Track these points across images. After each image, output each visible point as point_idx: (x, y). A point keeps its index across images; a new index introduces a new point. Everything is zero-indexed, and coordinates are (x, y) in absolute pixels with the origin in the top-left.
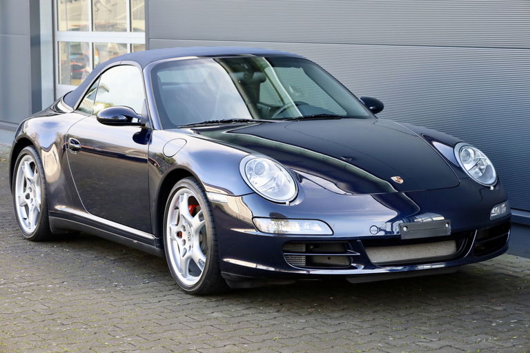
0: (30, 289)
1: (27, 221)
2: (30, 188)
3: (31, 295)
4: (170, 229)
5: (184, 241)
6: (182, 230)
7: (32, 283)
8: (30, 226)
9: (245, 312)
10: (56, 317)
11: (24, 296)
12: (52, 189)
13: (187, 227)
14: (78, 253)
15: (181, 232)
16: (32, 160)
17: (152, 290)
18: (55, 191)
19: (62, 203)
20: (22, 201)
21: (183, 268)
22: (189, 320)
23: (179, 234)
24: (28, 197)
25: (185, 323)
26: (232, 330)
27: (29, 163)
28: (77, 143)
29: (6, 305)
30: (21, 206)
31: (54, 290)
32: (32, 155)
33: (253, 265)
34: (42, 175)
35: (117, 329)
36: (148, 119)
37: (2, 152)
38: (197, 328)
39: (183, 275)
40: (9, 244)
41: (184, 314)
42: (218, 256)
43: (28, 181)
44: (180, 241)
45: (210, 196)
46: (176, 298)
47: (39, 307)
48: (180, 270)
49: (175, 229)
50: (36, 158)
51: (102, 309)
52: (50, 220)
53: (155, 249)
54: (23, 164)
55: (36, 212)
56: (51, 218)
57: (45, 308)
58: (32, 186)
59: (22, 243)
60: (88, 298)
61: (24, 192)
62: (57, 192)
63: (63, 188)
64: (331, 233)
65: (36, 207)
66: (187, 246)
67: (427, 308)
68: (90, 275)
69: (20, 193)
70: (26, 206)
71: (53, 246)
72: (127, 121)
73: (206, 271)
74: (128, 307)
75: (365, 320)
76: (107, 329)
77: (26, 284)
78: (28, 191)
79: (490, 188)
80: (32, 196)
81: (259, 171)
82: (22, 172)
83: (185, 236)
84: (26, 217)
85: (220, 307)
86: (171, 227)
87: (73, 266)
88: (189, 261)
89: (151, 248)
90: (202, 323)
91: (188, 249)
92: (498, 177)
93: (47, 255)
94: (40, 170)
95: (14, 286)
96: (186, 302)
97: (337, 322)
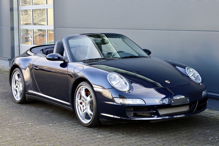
0: (22, 125)
1: (17, 96)
2: (18, 84)
3: (23, 128)
4: (77, 101)
5: (83, 106)
6: (82, 102)
7: (22, 122)
8: (18, 98)
9: (110, 135)
10: (36, 138)
11: (20, 128)
12: (27, 84)
13: (85, 101)
14: (37, 109)
15: (82, 103)
16: (19, 73)
17: (70, 125)
18: (28, 85)
19: (31, 89)
20: (14, 88)
21: (83, 117)
22: (89, 139)
23: (81, 103)
24: (17, 87)
25: (88, 141)
26: (108, 143)
27: (17, 74)
28: (37, 67)
29: (14, 132)
30: (14, 90)
31: (32, 126)
32: (18, 71)
33: (112, 116)
34: (23, 79)
35: (62, 144)
36: (66, 58)
37: (1, 68)
38: (94, 143)
39: (83, 119)
40: (10, 105)
41: (87, 136)
42: (98, 112)
43: (17, 81)
44: (81, 106)
45: (95, 89)
46: (81, 128)
47: (28, 134)
48: (82, 117)
49: (79, 101)
50: (21, 72)
51: (53, 134)
52: (26, 96)
53: (70, 109)
54: (15, 75)
55: (20, 93)
56: (26, 95)
57: (30, 134)
58: (18, 83)
59: (15, 104)
60: (46, 129)
61: (15, 85)
62: (29, 85)
63: (31, 84)
64: (145, 104)
65: (20, 91)
66: (84, 108)
67: (180, 132)
68: (44, 119)
69: (13, 85)
70: (16, 90)
71: (27, 106)
72: (58, 59)
73: (93, 118)
74: (63, 133)
75: (159, 138)
76: (57, 144)
77: (20, 123)
78: (17, 85)
79: (200, 84)
80: (18, 86)
81: (115, 79)
82: (14, 77)
83: (83, 104)
84: (16, 94)
85: (100, 132)
86: (78, 100)
87: (36, 114)
88: (85, 114)
89: (69, 108)
90: (95, 140)
91: (85, 109)
92: (202, 80)
93: (26, 109)
94: (22, 77)
95: (16, 124)
96: (85, 130)
97: (148, 139)
